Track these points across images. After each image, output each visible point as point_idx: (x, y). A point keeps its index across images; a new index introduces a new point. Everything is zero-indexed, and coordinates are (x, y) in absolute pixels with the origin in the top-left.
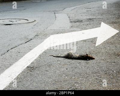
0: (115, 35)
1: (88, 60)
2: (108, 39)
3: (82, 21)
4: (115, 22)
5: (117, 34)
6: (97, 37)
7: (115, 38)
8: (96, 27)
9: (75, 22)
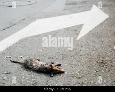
0: (104, 21)
1: (52, 75)
2: (95, 27)
3: (76, 3)
4: (106, 5)
5: (106, 20)
6: (83, 24)
7: (103, 26)
8: (87, 10)
9: (70, 4)
